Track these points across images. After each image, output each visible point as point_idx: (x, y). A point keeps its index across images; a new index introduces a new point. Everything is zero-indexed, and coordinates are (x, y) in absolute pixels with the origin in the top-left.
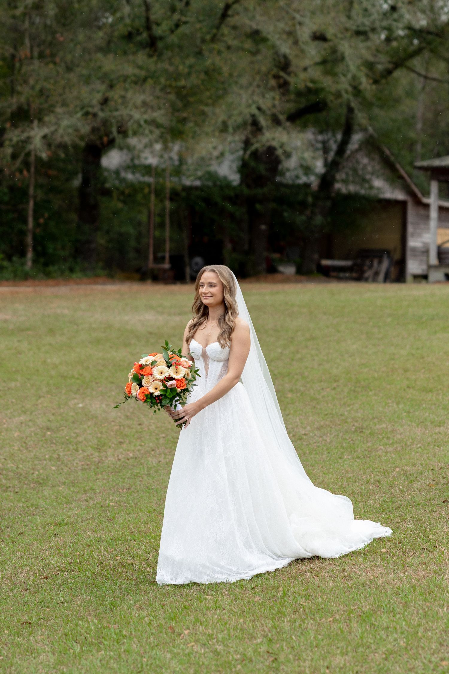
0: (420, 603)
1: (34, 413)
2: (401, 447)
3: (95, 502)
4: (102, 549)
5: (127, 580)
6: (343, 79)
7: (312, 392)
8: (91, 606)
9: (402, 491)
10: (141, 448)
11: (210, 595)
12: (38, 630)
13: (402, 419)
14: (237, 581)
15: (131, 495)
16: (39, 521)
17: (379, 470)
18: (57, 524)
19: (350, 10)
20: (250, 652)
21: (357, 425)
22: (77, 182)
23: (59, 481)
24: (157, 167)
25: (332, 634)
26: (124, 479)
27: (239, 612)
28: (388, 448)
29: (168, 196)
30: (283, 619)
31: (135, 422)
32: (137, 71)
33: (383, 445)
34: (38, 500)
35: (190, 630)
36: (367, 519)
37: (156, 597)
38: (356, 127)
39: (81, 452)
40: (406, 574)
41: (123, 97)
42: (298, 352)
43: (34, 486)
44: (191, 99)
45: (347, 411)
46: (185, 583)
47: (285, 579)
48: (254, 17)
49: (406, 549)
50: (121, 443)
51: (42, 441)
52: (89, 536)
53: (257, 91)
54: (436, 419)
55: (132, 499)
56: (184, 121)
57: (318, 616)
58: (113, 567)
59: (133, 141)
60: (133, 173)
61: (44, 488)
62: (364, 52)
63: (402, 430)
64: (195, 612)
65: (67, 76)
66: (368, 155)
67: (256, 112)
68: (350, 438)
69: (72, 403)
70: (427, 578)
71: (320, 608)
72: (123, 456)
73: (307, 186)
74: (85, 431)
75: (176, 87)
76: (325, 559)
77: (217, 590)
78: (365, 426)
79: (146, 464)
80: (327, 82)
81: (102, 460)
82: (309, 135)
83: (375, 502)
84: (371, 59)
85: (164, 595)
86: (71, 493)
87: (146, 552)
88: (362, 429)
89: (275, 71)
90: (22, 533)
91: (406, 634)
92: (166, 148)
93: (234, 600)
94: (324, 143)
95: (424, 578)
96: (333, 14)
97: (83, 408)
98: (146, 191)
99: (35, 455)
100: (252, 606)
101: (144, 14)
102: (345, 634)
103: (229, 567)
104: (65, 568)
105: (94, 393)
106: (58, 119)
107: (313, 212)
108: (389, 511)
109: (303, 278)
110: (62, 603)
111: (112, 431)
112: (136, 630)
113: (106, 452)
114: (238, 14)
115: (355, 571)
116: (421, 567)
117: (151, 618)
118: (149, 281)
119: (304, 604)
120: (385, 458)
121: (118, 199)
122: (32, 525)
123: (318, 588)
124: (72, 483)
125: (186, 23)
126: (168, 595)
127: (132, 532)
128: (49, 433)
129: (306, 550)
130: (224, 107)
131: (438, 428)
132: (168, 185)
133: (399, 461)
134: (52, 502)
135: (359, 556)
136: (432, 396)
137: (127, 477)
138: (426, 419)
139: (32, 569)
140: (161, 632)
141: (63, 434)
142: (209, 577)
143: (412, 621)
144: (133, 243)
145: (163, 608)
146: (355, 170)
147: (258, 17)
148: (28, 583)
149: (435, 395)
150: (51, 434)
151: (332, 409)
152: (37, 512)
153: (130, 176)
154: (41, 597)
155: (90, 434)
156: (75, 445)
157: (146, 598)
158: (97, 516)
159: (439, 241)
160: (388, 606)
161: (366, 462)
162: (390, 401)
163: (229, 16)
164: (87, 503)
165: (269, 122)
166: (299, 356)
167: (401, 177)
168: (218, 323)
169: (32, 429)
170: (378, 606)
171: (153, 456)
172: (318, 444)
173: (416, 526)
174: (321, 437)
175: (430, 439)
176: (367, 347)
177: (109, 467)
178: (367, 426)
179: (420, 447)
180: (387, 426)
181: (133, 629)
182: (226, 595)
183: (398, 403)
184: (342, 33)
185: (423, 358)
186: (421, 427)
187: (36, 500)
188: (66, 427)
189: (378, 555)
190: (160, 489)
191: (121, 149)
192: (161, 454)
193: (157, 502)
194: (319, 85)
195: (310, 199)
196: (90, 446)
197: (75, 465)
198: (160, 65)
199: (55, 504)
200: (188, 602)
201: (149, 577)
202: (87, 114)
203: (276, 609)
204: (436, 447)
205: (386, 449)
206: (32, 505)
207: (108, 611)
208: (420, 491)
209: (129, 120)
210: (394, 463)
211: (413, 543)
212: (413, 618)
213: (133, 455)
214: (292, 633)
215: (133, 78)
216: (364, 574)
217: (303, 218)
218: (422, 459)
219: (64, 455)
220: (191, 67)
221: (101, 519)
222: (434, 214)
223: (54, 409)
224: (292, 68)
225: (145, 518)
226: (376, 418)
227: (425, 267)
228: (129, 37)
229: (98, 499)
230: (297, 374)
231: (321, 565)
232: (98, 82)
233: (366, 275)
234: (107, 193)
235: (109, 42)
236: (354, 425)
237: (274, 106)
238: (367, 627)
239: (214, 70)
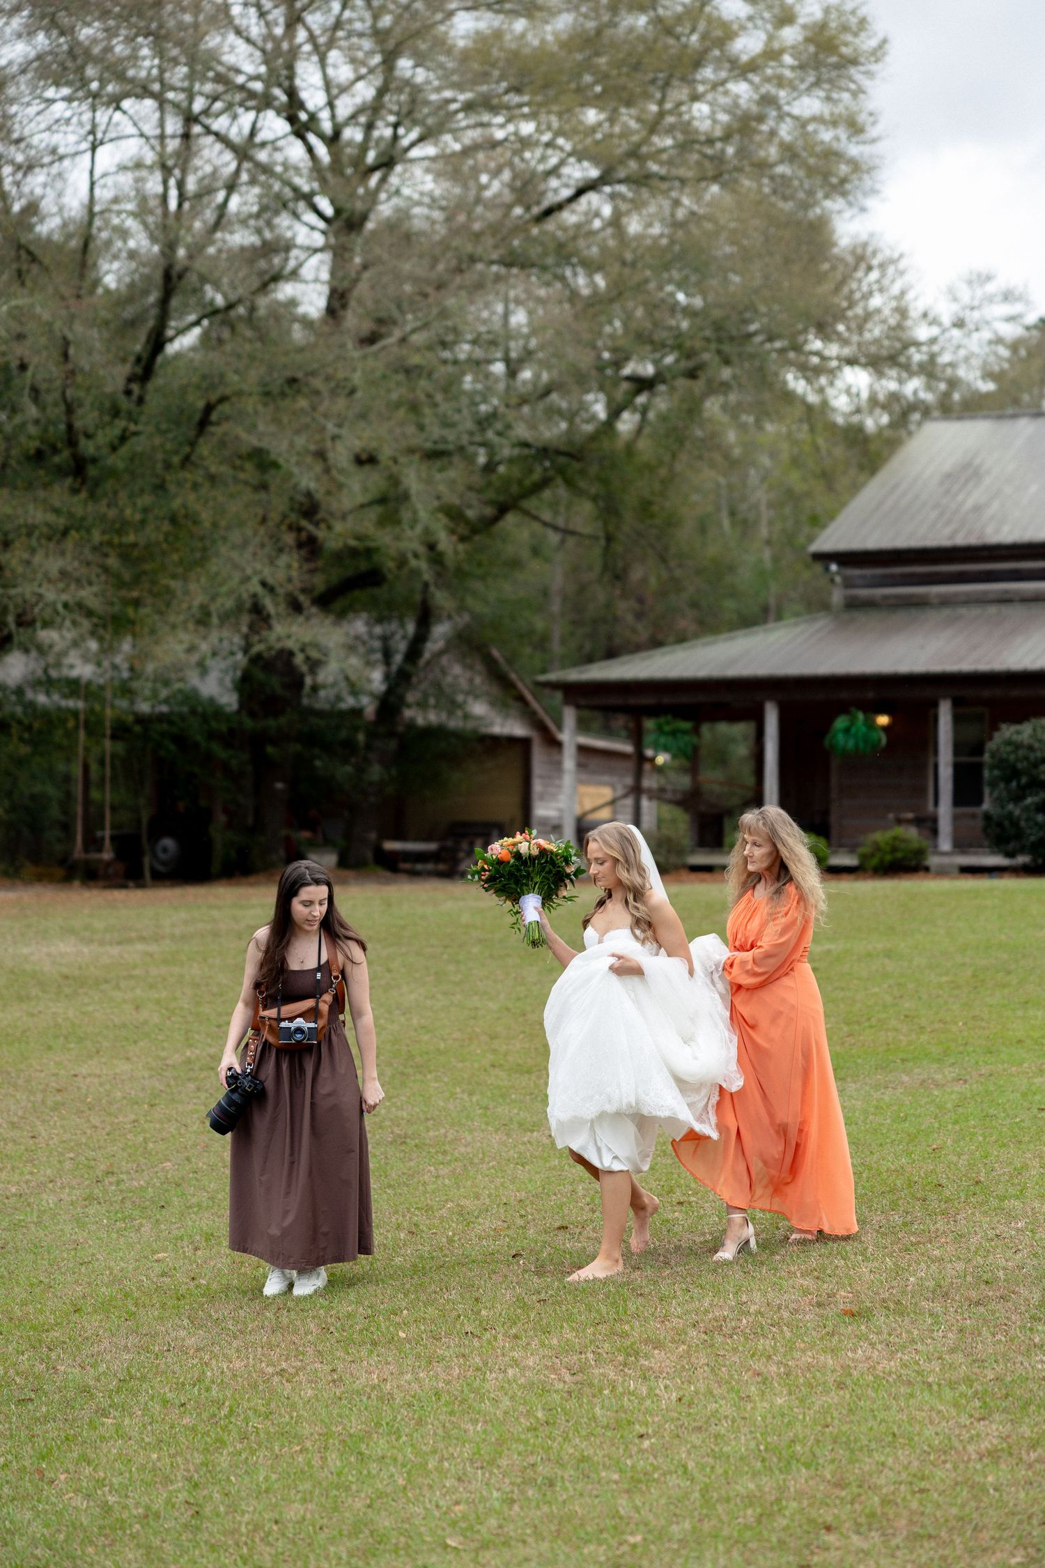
2: (463, 1168)
6: (409, 533)
10: (31, 1178)
13: (472, 1121)
17: (419, 1206)
20: (158, 1504)
24: (89, 683)
27: (153, 1443)
28: (441, 1169)
29: (108, 732)
30: (221, 1451)
32: (51, 518)
33: (434, 1165)
35: (69, 1473)
38: (438, 614)
40: (431, 1373)
41: (26, 563)
44: (146, 567)
48: (254, 426)
53: (261, 553)
56: (135, 603)
57: (278, 1444)
59: (46, 636)
60: (48, 694)
62: (442, 488)
63: (469, 1138)
64: (81, 1445)
66: (462, 660)
67: (259, 589)
70: (463, 1379)
71: (283, 1432)
73: (357, 712)
75: (121, 545)
78: (410, 1132)
79: (38, 1205)
80: (384, 539)
82: (357, 626)
84: (456, 501)
87: (17, 1351)
89: (293, 517)
91: (409, 1467)
92: (105, 648)
94: (384, 639)
95: (458, 1379)
98: (71, 724)
100: (175, 1433)
101: (63, 418)
102: (315, 1469)
107: (365, 760)
109: (349, 874)
114: (227, 420)
116: (456, 1361)
117: (9, 1457)
118: (77, 883)
119: (259, 1426)
120: (434, 1186)
121: (21, 739)
123: (287, 1400)
125: (136, 434)
126: (43, 1420)
130: (203, 580)
132: (110, 713)
133: (455, 1191)
135: (363, 1348)
138: (511, 1120)
140: (22, 1479)
143: (422, 1447)
144: (55, 812)
145: (31, 1441)
146: (439, 687)
147: (262, 428)
153: (42, 699)
157: (7, 1425)
159: (578, 811)
162: (458, 1090)
163: (211, 423)
165: (282, 608)
167: (521, 698)
171: (50, 1190)
176: (433, 997)
178: (413, 1134)
179: (493, 1167)
180: (446, 1133)
182: (137, 1416)
183: (471, 1094)
184: (405, 455)
185: (524, 1015)
186: (502, 1133)
189: (392, 1345)
191: (25, 650)
194: (372, 544)
195: (361, 737)
198: (92, 508)
200: (74, 1430)
201: (16, 1393)
203: (214, 1436)
204: (519, 1167)
205: (437, 1171)
208: (478, 1240)
209: (37, 603)
210: (446, 1195)
211: (452, 1323)
212: (425, 1441)
213: (17, 1189)
214: (231, 1472)
215: (45, 530)
216: (365, 1376)
217: (349, 769)
218: (493, 1187)
220: (145, 510)
222: (569, 761)
224: (322, 515)
225: (24, 1295)
226: (432, 1119)
228: (38, 457)
231: (299, 1364)
237: (290, 580)
238: (352, 1458)
239: (186, 516)
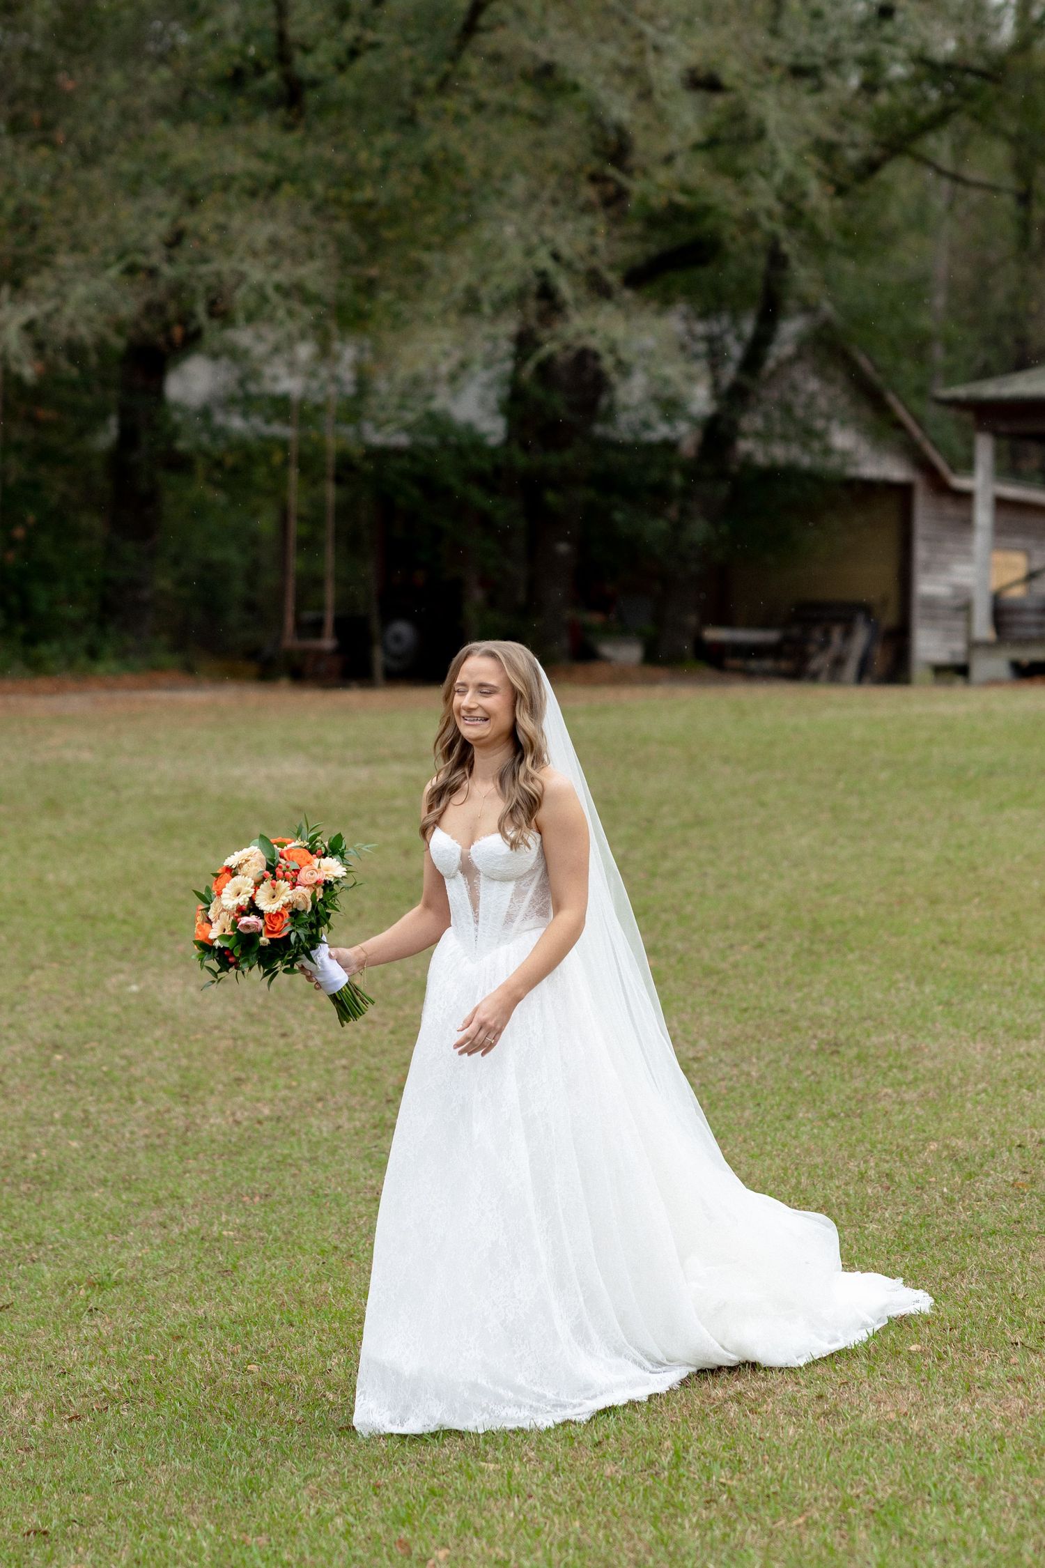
0: (1020, 1478)
1: (19, 1008)
2: (938, 1091)
3: (185, 1230)
4: (210, 1347)
5: (280, 1423)
6: (761, 183)
7: (706, 954)
8: (195, 1488)
9: (949, 1202)
10: (290, 1095)
11: (491, 1462)
12: (68, 1551)
13: (934, 1022)
14: (557, 1426)
15: (274, 1211)
16: (48, 1275)
17: (886, 1147)
18: (94, 1285)
19: (776, 16)
21: (824, 1036)
22: (106, 436)
23: (91, 1177)
24: (303, 401)
25: (808, 1557)
26: (253, 1171)
27: (569, 1503)
28: (905, 1092)
29: (330, 471)
30: (679, 1520)
31: (271, 1029)
32: (255, 165)
33: (892, 1085)
34: (40, 1222)
35: (449, 1548)
36: (867, 1270)
37: (356, 1466)
38: (791, 303)
39: (140, 1103)
40: (977, 1405)
41: (221, 228)
42: (665, 856)
43: (29, 1189)
44: (388, 234)
45: (795, 1001)
46: (426, 1431)
47: (674, 1419)
48: (542, 32)
49: (971, 1345)
50: (239, 1081)
51: (42, 1076)
52: (176, 1313)
53: (551, 211)
54: (1019, 1021)
55: (279, 1221)
56: (368, 287)
57: (768, 1512)
58: (241, 1390)
59: (243, 337)
60: (245, 415)
61: (55, 1194)
62: (811, 117)
63: (934, 1047)
64: (457, 1503)
65: (82, 175)
66: (820, 373)
67: (549, 264)
68: (807, 1068)
69: (112, 982)
70: (1031, 1416)
71: (770, 1493)
72: (246, 1114)
73: (669, 446)
74: (148, 1052)
75: (351, 204)
76: (771, 1369)
77: (508, 1449)
78: (842, 1037)
79: (306, 1134)
80: (720, 191)
81: (196, 1124)
82: (674, 323)
83: (884, 1228)
84: (829, 134)
85: (376, 1460)
86: (123, 1206)
87: (322, 1353)
88: (836, 1044)
89: (594, 165)
90: (8, 1307)
91: (992, 1558)
92: (324, 352)
93: (553, 1472)
94: (710, 339)
95: (1023, 1416)
96: (735, 25)
97: (140, 995)
98: (277, 458)
99: (26, 1113)
100: (599, 1489)
101: (273, 24)
102: (840, 1556)
103: (536, 1389)
104: (120, 1393)
105: (166, 958)
106: (62, 282)
107: (683, 512)
108: (921, 1251)
109: (661, 672)
110: (121, 1481)
111: (215, 1050)
112: (314, 1549)
113: (203, 1104)
114: (503, 24)
115: (848, 1399)
116: (1012, 1389)
117: (350, 1518)
118: (284, 682)
119: (729, 1482)
120: (901, 1117)
121: (209, 480)
122: (32, 1286)
123: (761, 1442)
124: (124, 1181)
125: (374, 46)
126: (387, 1461)
127: (283, 1304)
128: (58, 1057)
129: (723, 1347)
130: (469, 253)
131: (1025, 1042)
132: (332, 445)
133: (936, 1125)
134: (77, 1228)
135: (855, 1364)
136: (1004, 962)
137: (261, 1165)
138: (992, 1022)
139: (38, 1396)
140: (376, 1554)
141: (95, 1060)
142: (486, 1416)
143: (1002, 1525)
144: (238, 587)
145: (376, 1495)
146: (787, 409)
147: (554, 34)
148: (32, 1431)
149: (1009, 961)
150: (65, 1059)
151: (758, 997)
152: (41, 1253)
153: (236, 423)
154: (67, 1466)
155: (161, 1060)
156: (124, 1088)
157: (333, 1468)
158: (192, 1263)
159: (994, 584)
160: (941, 1488)
161: (852, 1129)
162: (899, 976)
163: (481, 30)
164: (166, 1231)
165: (582, 291)
166: (667, 865)
167: (899, 425)
168: (498, 783)
169: (17, 1047)
170: (916, 1487)
171: (321, 1113)
172: (730, 1084)
173: (990, 1286)
174: (736, 1065)
175: (1006, 1070)
176: (834, 842)
177: (213, 1141)
178: (848, 1039)
179: (985, 1091)
180: (897, 1038)
181: (307, 1547)
182: (530, 1460)
183: (920, 982)
184: (758, 71)
185: (974, 869)
186: (983, 1040)
187: (37, 1226)
188: (100, 1042)
189: (902, 1360)
190: (344, 1195)
191: (215, 356)
192: (341, 1109)
193: (339, 1229)
195: (677, 480)
196: (162, 1088)
197: (128, 1135)
198: (311, 150)
199: (84, 1234)
200: (438, 1479)
201: (333, 1417)
202: (131, 270)
203: (662, 1495)
204: (1025, 1090)
205: (899, 1094)
206: (28, 1237)
207: (240, 1502)
208: (992, 1199)
209: (237, 285)
210: (924, 1131)
211: (988, 1329)
212: (1004, 1516)
213: (271, 1110)
214: (705, 1556)
215: (248, 183)
216: (872, 1407)
217: (662, 524)
218: (993, 1120)
219: (100, 1112)
220: (388, 154)
221: (203, 1271)
222: (983, 515)
223: (69, 998)
224: (634, 160)
225: (314, 1268)
226: (869, 1017)
227: (959, 646)
228: (235, 80)
229: (192, 1222)
230: (665, 911)
231: (763, 1385)
232: (160, 191)
233: (814, 665)
234: (180, 464)
235: (186, 93)
236: (815, 1037)
237: (594, 250)
238: (893, 1540)
239: (446, 162)
